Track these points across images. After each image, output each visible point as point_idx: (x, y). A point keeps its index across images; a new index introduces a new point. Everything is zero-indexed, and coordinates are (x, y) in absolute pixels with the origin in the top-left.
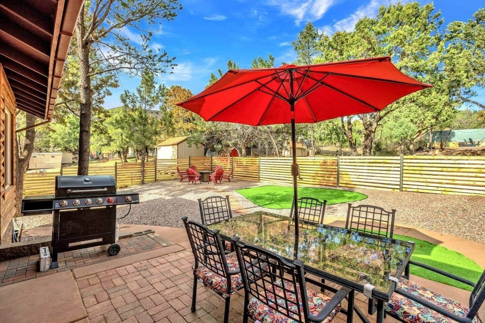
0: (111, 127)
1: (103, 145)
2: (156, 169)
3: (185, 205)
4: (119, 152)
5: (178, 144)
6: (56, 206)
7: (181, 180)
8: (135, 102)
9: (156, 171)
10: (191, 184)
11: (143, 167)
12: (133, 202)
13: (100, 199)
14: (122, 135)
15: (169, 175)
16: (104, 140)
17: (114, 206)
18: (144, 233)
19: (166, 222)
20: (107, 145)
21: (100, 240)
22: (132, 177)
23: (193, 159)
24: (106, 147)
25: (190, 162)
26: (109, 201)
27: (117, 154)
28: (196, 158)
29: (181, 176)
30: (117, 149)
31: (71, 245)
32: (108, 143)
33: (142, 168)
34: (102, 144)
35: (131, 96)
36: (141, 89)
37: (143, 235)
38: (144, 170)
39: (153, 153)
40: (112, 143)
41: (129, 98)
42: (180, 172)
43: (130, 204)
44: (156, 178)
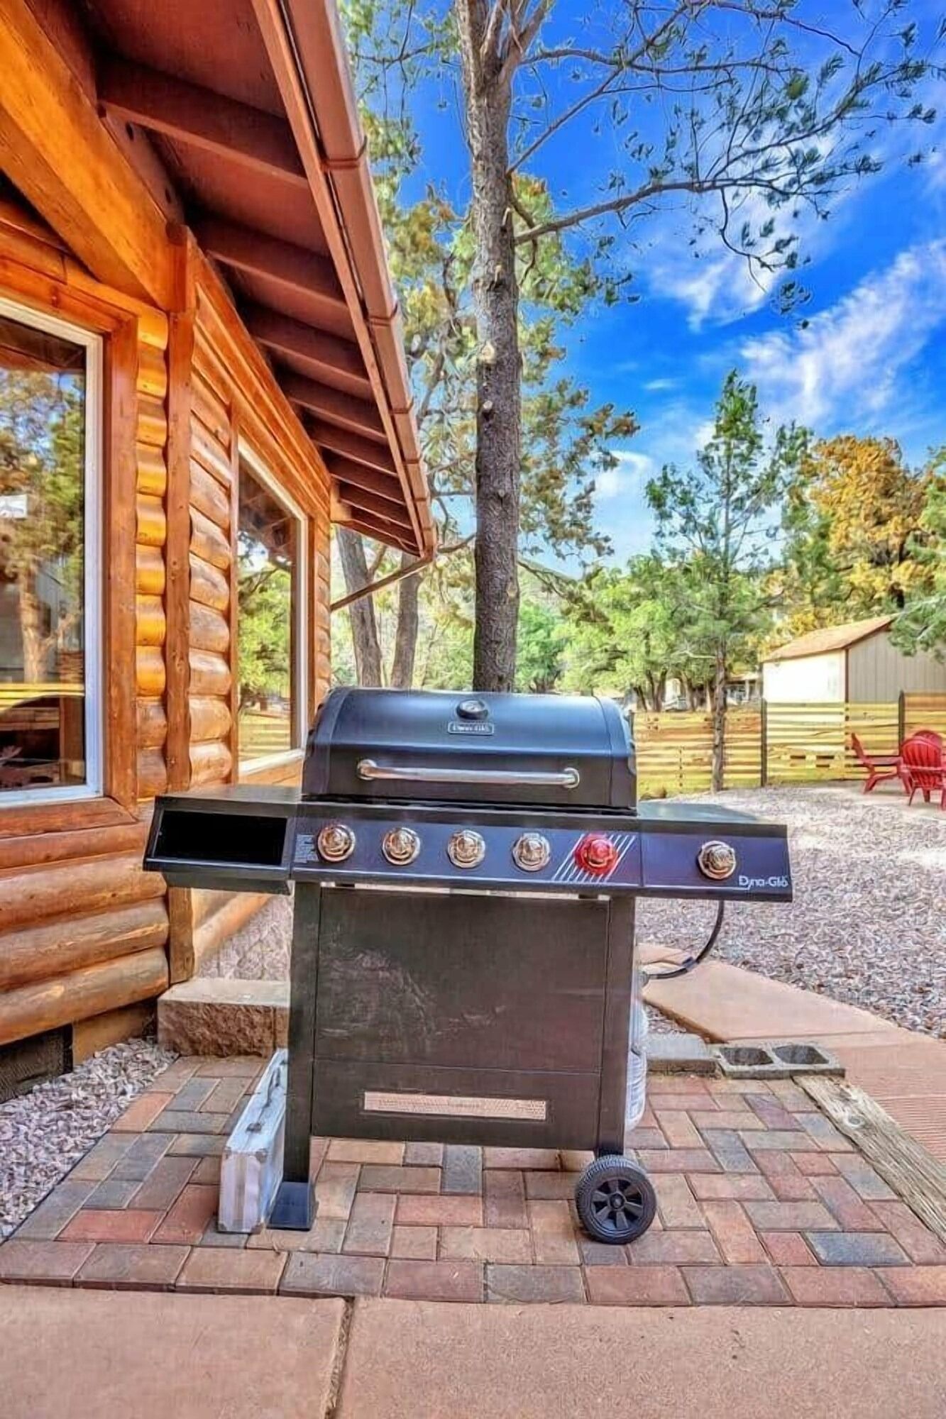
0: (617, 613)
1: (596, 670)
2: (764, 739)
3: (928, 902)
4: (638, 690)
5: (846, 648)
6: (299, 849)
7: (870, 787)
8: (692, 503)
9: (764, 748)
10: (919, 806)
11: (721, 729)
12: (746, 883)
13: (538, 841)
14: (647, 637)
15: (810, 765)
16: (598, 656)
17: (623, 900)
18: (779, 1064)
19: (856, 981)
20: (606, 669)
21: (535, 1110)
22: (681, 764)
23: (913, 705)
24: (605, 673)
25: (901, 716)
26: (584, 860)
27: (635, 696)
28: (929, 699)
29: (871, 768)
30: (634, 681)
31: (375, 1101)
32: (609, 664)
33: (717, 734)
34: (594, 665)
35: (680, 483)
36: (713, 453)
37: (778, 1076)
38: (722, 741)
39: (740, 699)
40: (619, 664)
41: (673, 492)
42: (867, 752)
43: (722, 896)
44: (763, 771)
